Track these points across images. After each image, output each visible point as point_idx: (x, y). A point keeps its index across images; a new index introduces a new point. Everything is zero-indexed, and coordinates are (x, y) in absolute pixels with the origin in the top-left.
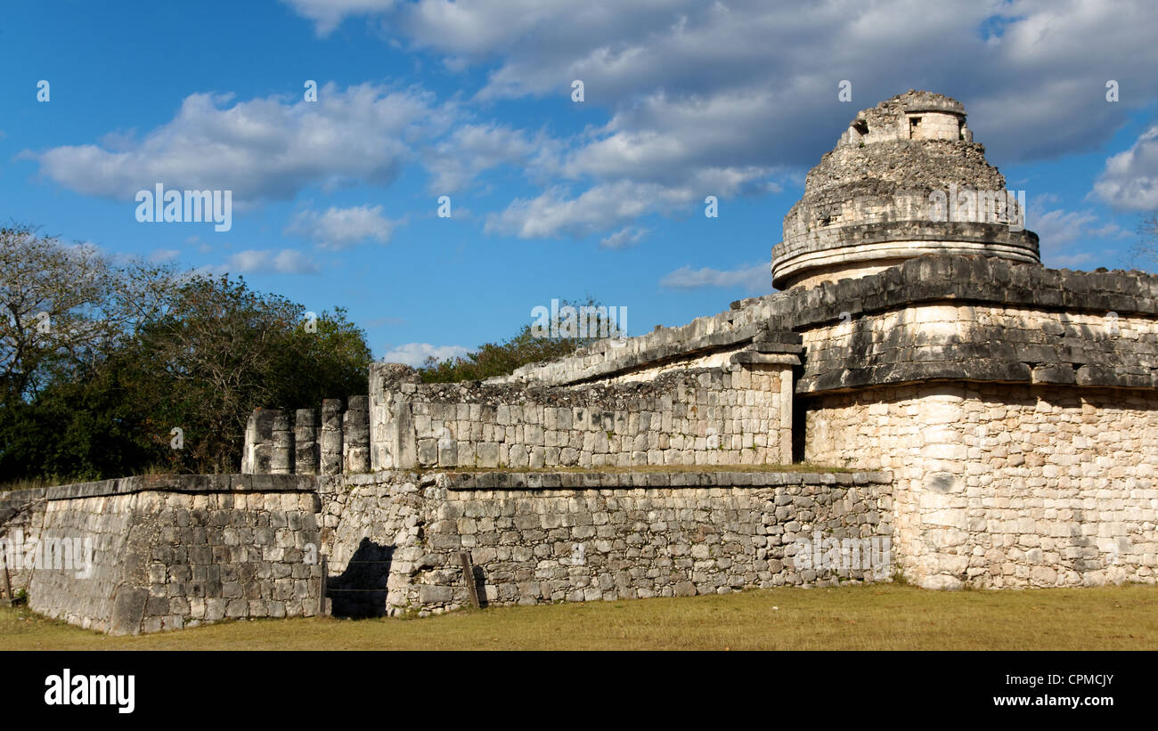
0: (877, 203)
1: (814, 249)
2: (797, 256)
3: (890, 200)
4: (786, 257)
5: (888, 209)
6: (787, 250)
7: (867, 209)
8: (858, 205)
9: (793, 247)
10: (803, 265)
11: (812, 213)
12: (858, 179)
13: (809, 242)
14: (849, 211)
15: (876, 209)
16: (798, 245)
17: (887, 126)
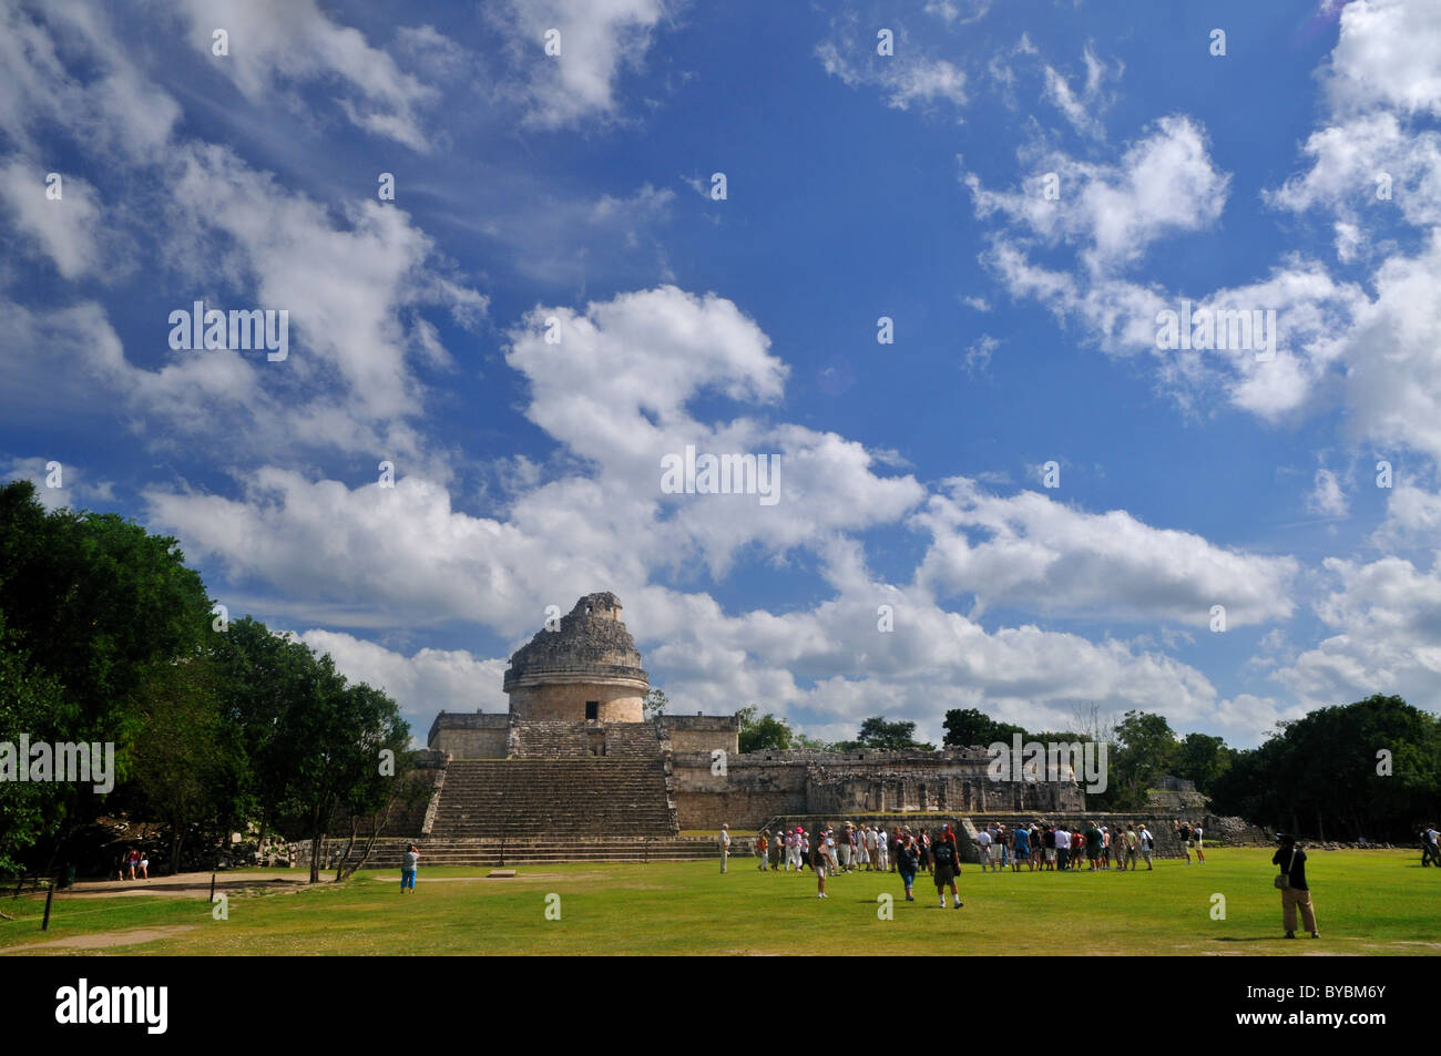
10: (584, 681)
16: (581, 668)
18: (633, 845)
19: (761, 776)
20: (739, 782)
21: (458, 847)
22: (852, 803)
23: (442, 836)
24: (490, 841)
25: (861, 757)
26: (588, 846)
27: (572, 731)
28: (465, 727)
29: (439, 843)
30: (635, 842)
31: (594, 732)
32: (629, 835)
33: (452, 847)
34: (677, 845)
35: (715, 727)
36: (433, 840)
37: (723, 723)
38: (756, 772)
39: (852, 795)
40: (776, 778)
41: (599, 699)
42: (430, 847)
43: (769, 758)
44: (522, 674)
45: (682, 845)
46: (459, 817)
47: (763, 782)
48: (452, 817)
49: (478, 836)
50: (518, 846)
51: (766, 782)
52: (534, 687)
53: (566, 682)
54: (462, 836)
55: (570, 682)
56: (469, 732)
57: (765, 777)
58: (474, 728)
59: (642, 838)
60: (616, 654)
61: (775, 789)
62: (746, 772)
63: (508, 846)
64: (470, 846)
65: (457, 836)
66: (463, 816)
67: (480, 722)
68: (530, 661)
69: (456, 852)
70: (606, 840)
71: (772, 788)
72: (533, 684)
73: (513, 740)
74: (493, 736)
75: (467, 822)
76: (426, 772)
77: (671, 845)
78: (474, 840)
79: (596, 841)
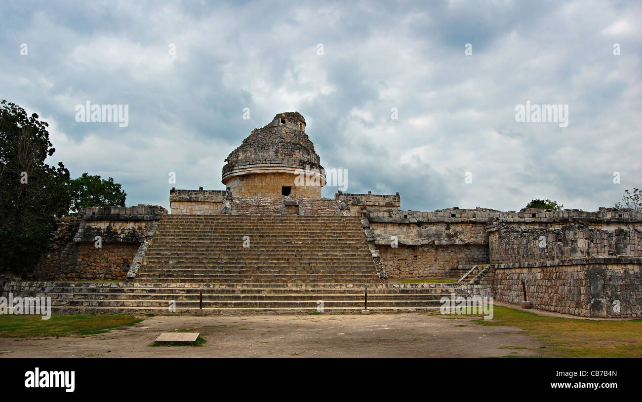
0: (306, 154)
1: (287, 166)
2: (276, 167)
3: (309, 154)
4: (267, 165)
5: (309, 157)
6: (269, 162)
7: (304, 155)
8: (301, 153)
9: (273, 162)
10: (280, 171)
11: (280, 150)
12: (293, 141)
13: (283, 162)
14: (298, 154)
15: (306, 156)
16: (278, 162)
17: (293, 124)
18: (344, 292)
19: (447, 232)
20: (428, 237)
21: (160, 291)
22: (574, 250)
23: (148, 280)
24: (195, 286)
25: (534, 215)
26: (297, 292)
27: (273, 204)
28: (189, 201)
29: (143, 287)
30: (344, 288)
31: (288, 205)
32: (337, 281)
33: (153, 291)
34: (390, 292)
35: (382, 203)
36: (137, 284)
37: (387, 199)
38: (442, 228)
39: (574, 241)
40: (461, 233)
41: (292, 185)
42: (132, 291)
43: (454, 216)
44: (234, 167)
45: (395, 292)
46: (168, 263)
47: (449, 236)
48: (159, 262)
49: (182, 281)
50: (222, 291)
51: (453, 236)
52: (243, 176)
53: (266, 172)
54: (166, 281)
55: (271, 171)
56: (193, 204)
57: (451, 232)
58: (197, 201)
59: (351, 285)
60: (303, 153)
61: (461, 243)
62: (434, 228)
63: (212, 291)
64: (172, 291)
65: (160, 281)
66: (171, 262)
67: (201, 197)
68: (240, 158)
69: (156, 297)
70: (314, 286)
71: (458, 242)
72: (243, 173)
73: (226, 208)
74: (212, 208)
75: (174, 267)
76: (143, 224)
77: (384, 292)
78: (178, 285)
79: (304, 288)
